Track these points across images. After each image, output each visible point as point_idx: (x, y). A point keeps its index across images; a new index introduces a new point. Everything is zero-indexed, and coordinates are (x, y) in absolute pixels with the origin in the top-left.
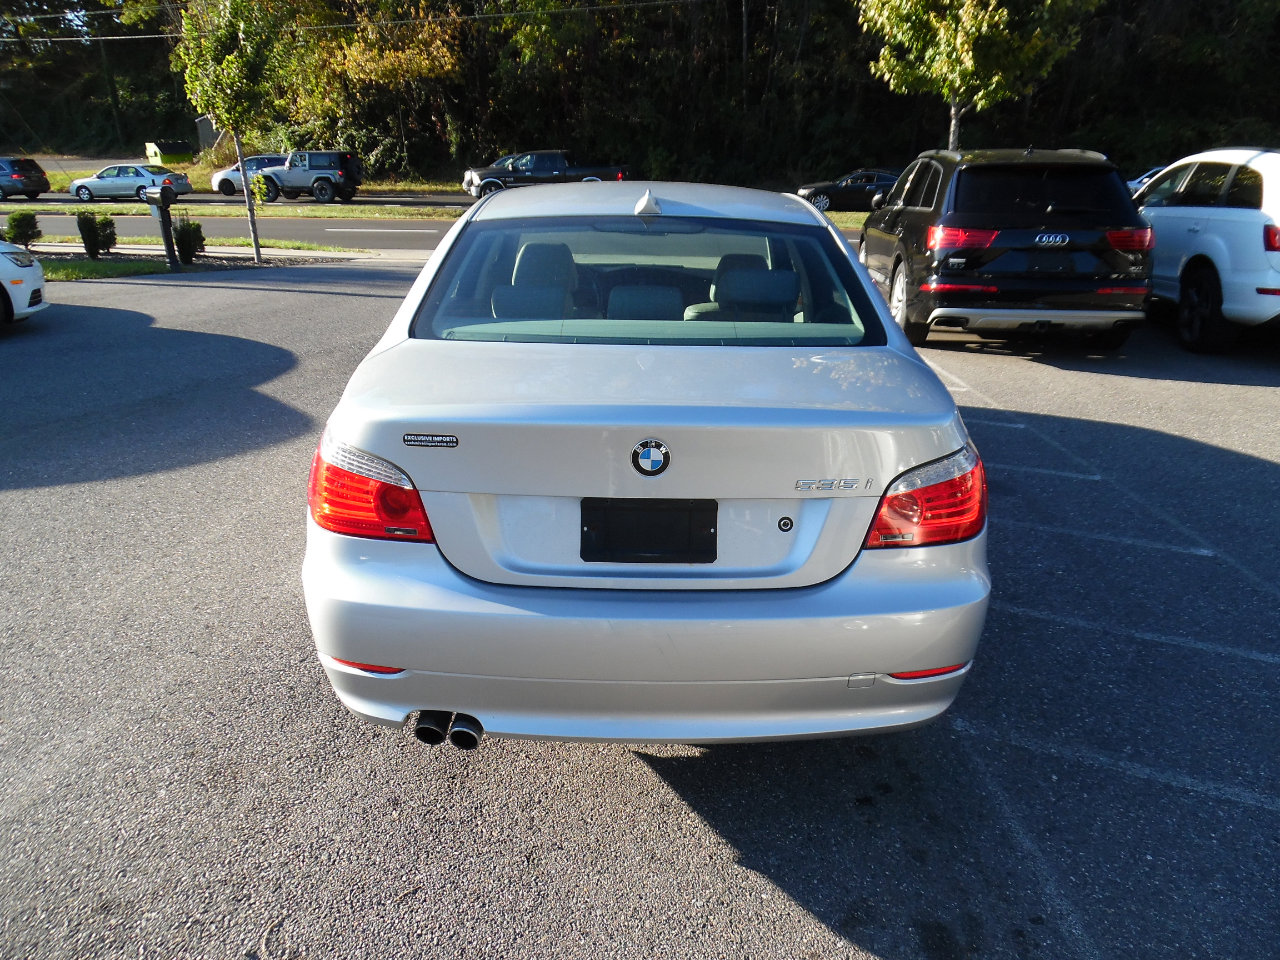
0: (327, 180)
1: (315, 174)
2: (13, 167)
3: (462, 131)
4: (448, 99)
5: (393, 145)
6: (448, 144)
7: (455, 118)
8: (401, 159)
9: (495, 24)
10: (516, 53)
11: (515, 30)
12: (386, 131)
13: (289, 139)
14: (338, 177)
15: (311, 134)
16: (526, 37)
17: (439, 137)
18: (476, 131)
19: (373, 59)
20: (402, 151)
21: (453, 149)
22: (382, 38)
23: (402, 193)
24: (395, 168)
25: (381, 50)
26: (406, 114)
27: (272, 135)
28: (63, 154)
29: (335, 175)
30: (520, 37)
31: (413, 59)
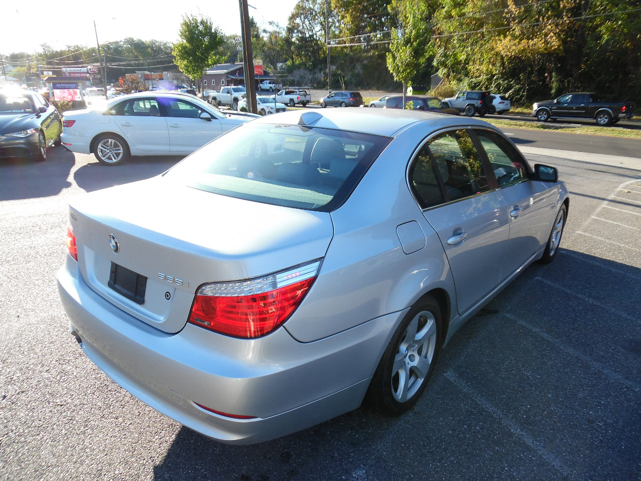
0: (473, 105)
1: (468, 102)
2: (351, 95)
3: (561, 81)
4: (556, 65)
5: (520, 89)
6: (551, 89)
7: (557, 74)
8: (522, 96)
9: (590, 22)
10: (600, 37)
11: (601, 25)
12: (518, 81)
13: (469, 85)
14: (479, 104)
15: (480, 83)
16: (607, 29)
17: (547, 85)
18: (569, 82)
19: (515, 45)
20: (524, 92)
21: (553, 91)
22: (523, 33)
23: (518, 113)
24: (518, 100)
25: (521, 40)
26: (531, 73)
27: (461, 83)
28: (379, 90)
29: (478, 103)
30: (603, 29)
31: (538, 43)
